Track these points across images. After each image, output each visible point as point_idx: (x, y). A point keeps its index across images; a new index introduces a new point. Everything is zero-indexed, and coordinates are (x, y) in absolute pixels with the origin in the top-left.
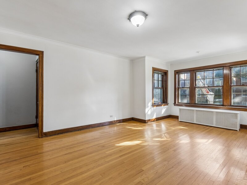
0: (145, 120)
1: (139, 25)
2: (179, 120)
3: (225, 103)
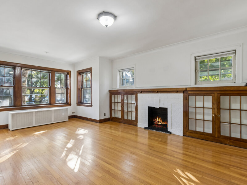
1: (108, 26)
3: (52, 102)
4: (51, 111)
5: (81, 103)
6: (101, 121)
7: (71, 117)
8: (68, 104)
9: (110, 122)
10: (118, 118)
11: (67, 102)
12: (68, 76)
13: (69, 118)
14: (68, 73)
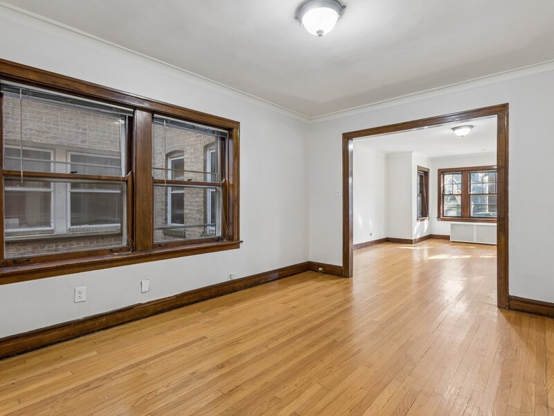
0: (412, 240)
2: (451, 240)
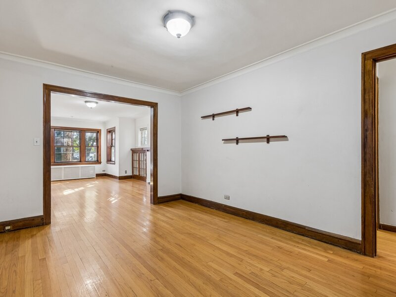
3: (82, 160)
4: (78, 167)
5: (111, 161)
6: (121, 178)
7: (98, 175)
8: (98, 162)
9: (132, 179)
10: (136, 175)
11: (97, 161)
12: (98, 134)
13: (96, 176)
14: (98, 132)
